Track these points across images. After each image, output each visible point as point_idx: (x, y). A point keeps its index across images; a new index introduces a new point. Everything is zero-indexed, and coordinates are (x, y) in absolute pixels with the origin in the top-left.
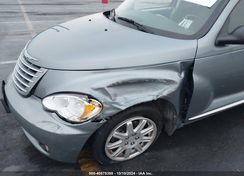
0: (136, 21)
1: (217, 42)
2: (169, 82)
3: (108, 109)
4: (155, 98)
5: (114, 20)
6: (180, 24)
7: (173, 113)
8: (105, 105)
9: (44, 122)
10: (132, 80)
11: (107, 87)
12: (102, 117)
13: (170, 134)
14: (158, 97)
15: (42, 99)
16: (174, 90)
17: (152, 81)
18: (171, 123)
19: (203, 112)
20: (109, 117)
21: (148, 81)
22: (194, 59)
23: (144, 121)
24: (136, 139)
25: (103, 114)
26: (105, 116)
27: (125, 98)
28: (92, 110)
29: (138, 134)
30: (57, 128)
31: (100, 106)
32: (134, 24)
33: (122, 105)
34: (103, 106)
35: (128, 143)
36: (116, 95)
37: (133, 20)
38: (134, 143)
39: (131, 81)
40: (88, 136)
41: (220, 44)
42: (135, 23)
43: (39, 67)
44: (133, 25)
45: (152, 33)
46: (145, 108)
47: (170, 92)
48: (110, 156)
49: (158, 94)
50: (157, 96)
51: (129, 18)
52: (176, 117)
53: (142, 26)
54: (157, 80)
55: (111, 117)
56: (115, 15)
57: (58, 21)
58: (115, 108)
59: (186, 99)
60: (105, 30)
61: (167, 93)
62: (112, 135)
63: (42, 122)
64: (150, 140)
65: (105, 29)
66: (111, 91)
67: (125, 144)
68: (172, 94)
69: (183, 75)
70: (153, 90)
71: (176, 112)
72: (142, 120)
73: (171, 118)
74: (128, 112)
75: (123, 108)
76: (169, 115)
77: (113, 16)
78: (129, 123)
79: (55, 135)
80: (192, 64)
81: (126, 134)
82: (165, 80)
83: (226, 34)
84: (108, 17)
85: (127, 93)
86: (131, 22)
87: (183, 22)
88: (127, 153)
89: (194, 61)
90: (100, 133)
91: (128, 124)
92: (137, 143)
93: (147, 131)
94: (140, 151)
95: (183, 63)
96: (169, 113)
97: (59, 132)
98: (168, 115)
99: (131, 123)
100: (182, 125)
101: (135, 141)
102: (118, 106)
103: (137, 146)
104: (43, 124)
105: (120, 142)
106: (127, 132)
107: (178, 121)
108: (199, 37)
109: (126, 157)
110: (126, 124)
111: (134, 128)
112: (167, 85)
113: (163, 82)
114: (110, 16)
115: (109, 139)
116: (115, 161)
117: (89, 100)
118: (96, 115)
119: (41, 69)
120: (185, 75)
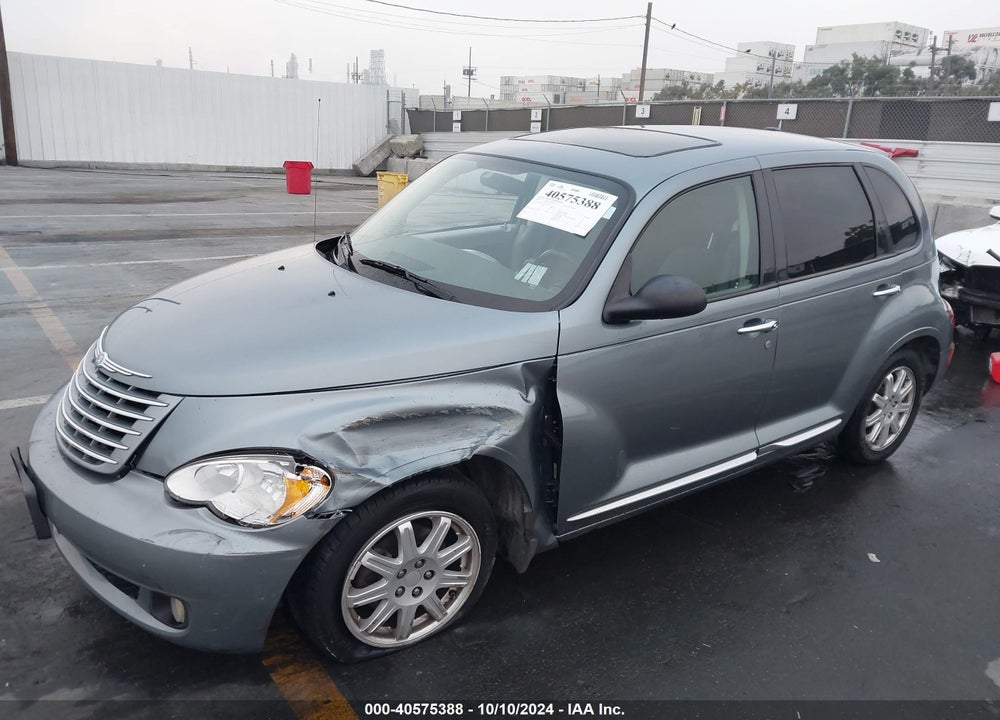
0: (409, 269)
1: (606, 316)
2: (498, 413)
3: (348, 485)
4: (467, 455)
5: (350, 267)
6: (518, 277)
7: (523, 503)
8: (339, 476)
9: (178, 531)
10: (408, 411)
11: (344, 430)
12: (331, 508)
13: (523, 568)
14: (475, 452)
15: (162, 478)
16: (512, 433)
17: (458, 413)
18: (521, 533)
19: (605, 499)
20: (351, 508)
21: (447, 412)
22: (556, 356)
23: (445, 521)
24: (426, 578)
25: (336, 499)
26: (341, 505)
27: (392, 459)
28: (305, 495)
29: (431, 559)
30: (215, 543)
31: (326, 482)
32: (406, 278)
33: (384, 475)
34: (333, 479)
35: (403, 588)
36: (366, 451)
37: (403, 267)
38: (420, 589)
39: (403, 413)
40: (299, 556)
41: (615, 318)
42: (407, 276)
43: (154, 395)
44: (405, 280)
45: (452, 299)
46: (444, 485)
47: (504, 438)
48: (357, 631)
49: (474, 445)
50: (473, 449)
51: (393, 262)
52: (530, 511)
53: (426, 282)
54: (470, 408)
55: (357, 509)
56: (351, 254)
57: (126, 263)
58: (367, 483)
59: (555, 466)
60: (330, 295)
61: (497, 442)
62: (360, 560)
63: (170, 533)
64: (466, 582)
65: (329, 291)
66: (355, 440)
67: (397, 595)
68: (509, 445)
69: (532, 396)
70: (461, 436)
71: (528, 496)
72: (438, 518)
73: (518, 518)
74: (400, 495)
75: (387, 482)
76: (513, 509)
77: (346, 253)
78: (404, 525)
79: (209, 559)
80: (553, 371)
81: (399, 561)
82: (490, 408)
83: (626, 295)
84: (329, 258)
85: (395, 445)
86: (399, 272)
87: (524, 270)
88: (403, 621)
89: (556, 361)
90: (328, 555)
91: (402, 528)
92: (429, 589)
93: (456, 552)
94: (440, 617)
95: (529, 367)
96: (510, 502)
97: (221, 551)
98: (510, 508)
99: (409, 525)
100: (552, 539)
101: (423, 583)
102: (374, 479)
103: (429, 598)
104: (174, 536)
105: (383, 584)
106: (401, 555)
107: (539, 525)
108: (565, 303)
109: (401, 638)
110: (397, 528)
111: (419, 543)
112: (495, 420)
113: (486, 415)
114: (336, 254)
115: (352, 574)
116: (371, 648)
117: (298, 464)
118: (318, 504)
119: (160, 397)
120: (539, 395)
